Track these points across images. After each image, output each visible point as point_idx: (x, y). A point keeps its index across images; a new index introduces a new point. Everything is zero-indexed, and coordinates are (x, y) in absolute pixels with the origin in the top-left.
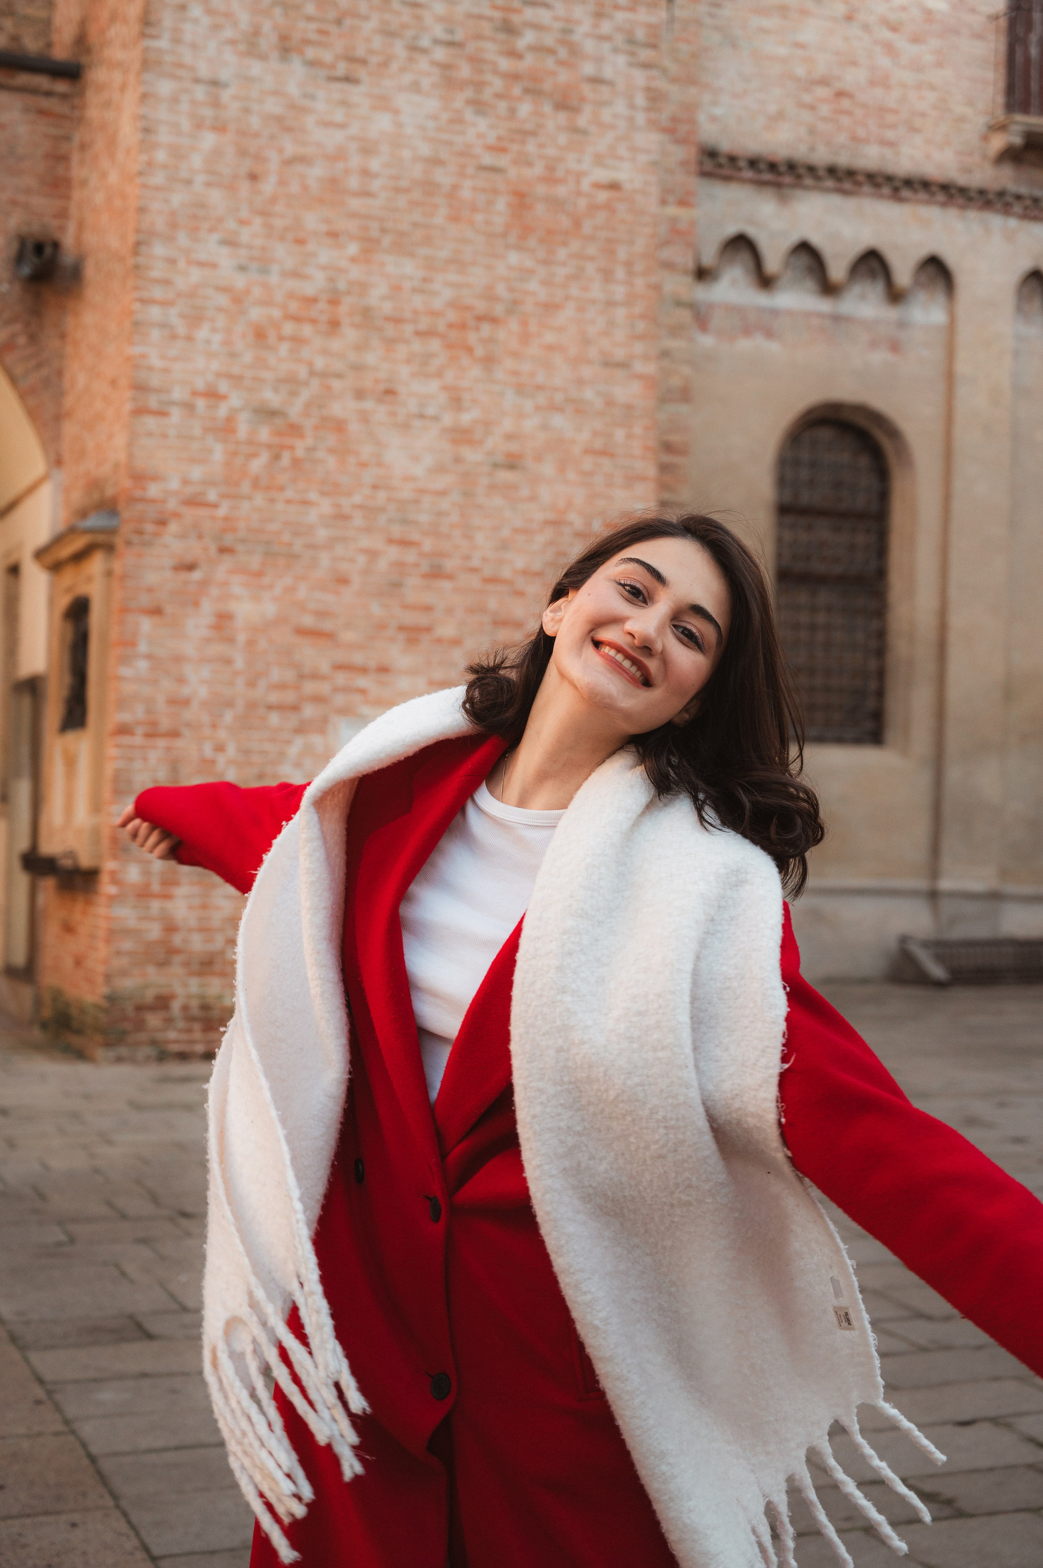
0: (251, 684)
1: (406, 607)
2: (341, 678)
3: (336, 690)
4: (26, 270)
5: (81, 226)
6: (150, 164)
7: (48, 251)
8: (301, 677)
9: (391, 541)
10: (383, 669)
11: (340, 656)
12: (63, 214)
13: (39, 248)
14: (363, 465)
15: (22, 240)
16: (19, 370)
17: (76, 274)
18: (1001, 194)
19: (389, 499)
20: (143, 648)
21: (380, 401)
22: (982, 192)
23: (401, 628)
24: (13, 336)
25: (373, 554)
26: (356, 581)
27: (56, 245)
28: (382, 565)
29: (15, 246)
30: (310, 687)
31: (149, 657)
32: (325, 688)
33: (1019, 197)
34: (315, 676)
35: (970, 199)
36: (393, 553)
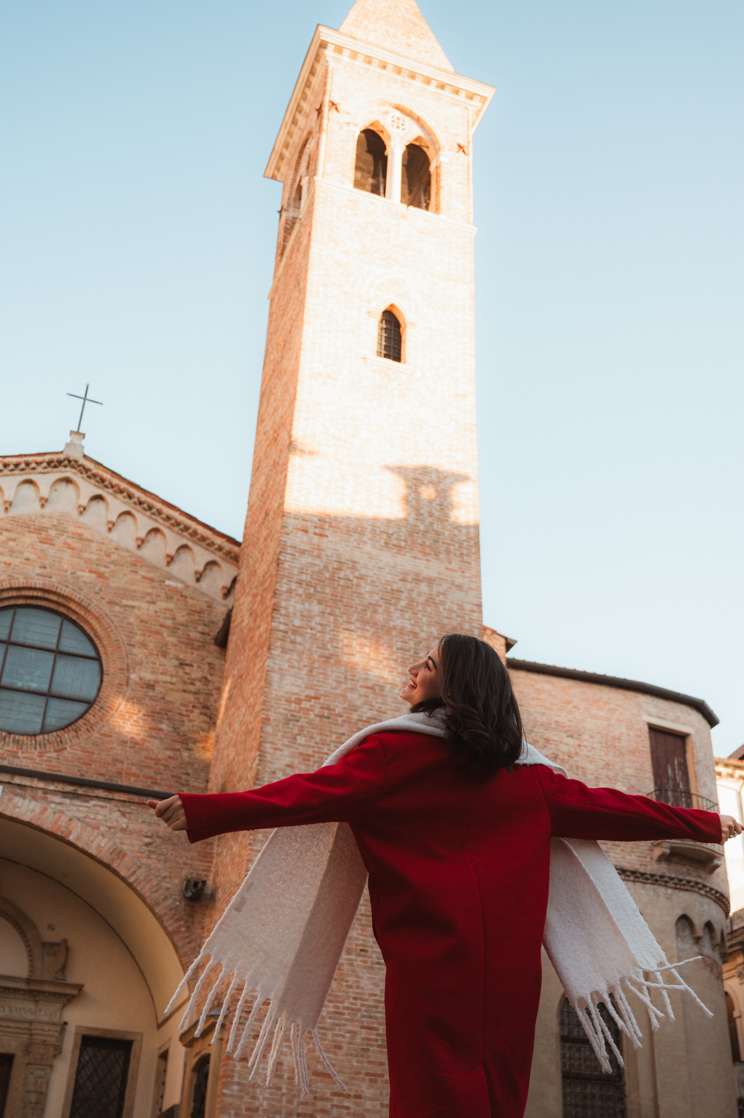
0: (290, 1101)
1: (369, 1062)
2: (336, 1100)
3: (333, 1106)
4: (189, 894)
5: (216, 874)
6: (254, 840)
7: (200, 885)
8: (315, 1098)
9: (363, 1027)
10: (358, 1097)
11: (337, 1088)
12: (208, 870)
13: (196, 884)
14: (350, 987)
15: (188, 881)
16: (180, 944)
17: (213, 897)
18: (662, 877)
19: (363, 1005)
20: (236, 1079)
21: (359, 955)
22: (652, 876)
23: (367, 1074)
24: (179, 927)
25: (354, 1033)
26: (345, 1046)
27: (204, 882)
28: (358, 1040)
29: (185, 883)
30: (320, 1105)
31: (239, 1084)
32: (328, 1105)
33: (671, 879)
34: (322, 1099)
35: (647, 879)
36: (364, 1033)
